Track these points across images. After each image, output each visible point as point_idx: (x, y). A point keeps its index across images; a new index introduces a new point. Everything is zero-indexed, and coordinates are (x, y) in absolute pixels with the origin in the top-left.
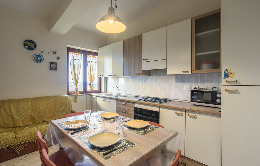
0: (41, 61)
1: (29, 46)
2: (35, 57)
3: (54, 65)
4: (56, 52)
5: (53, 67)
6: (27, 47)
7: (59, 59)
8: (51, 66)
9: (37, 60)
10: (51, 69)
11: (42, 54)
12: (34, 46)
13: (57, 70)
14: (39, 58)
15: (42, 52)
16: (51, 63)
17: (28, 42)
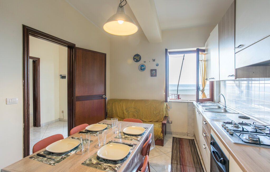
0: (144, 69)
1: (136, 59)
2: (140, 67)
3: (154, 72)
4: (155, 59)
5: (153, 73)
6: (135, 60)
7: (158, 65)
8: (152, 72)
9: (141, 69)
10: (152, 75)
11: (145, 64)
12: (140, 58)
13: (156, 76)
14: (143, 68)
15: (145, 62)
16: (152, 70)
17: (136, 56)
